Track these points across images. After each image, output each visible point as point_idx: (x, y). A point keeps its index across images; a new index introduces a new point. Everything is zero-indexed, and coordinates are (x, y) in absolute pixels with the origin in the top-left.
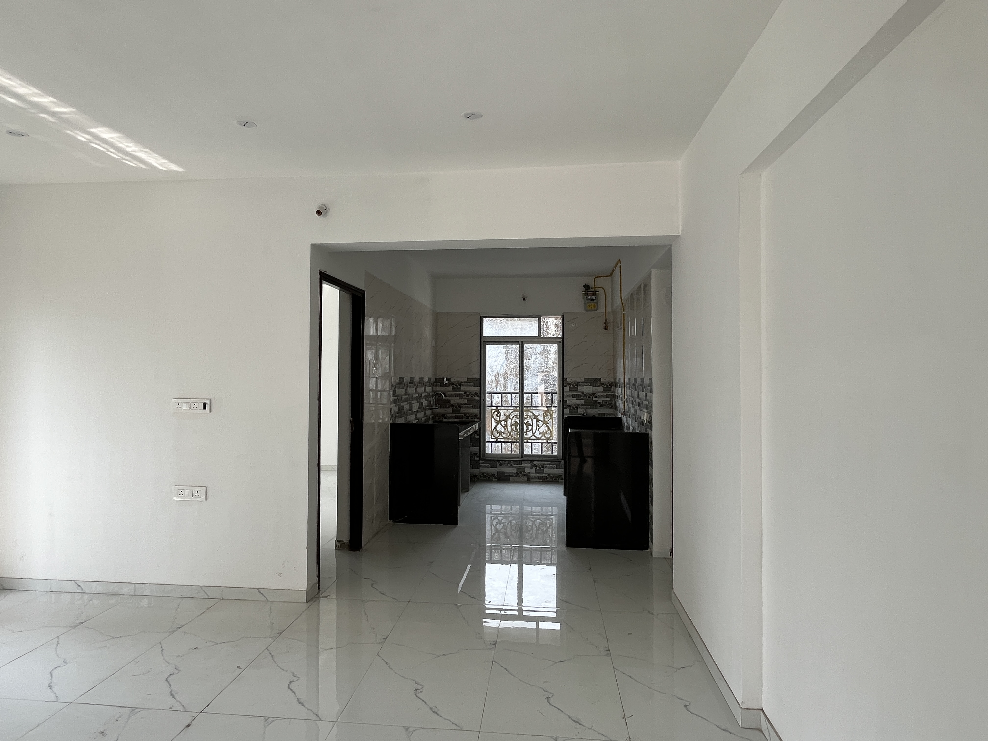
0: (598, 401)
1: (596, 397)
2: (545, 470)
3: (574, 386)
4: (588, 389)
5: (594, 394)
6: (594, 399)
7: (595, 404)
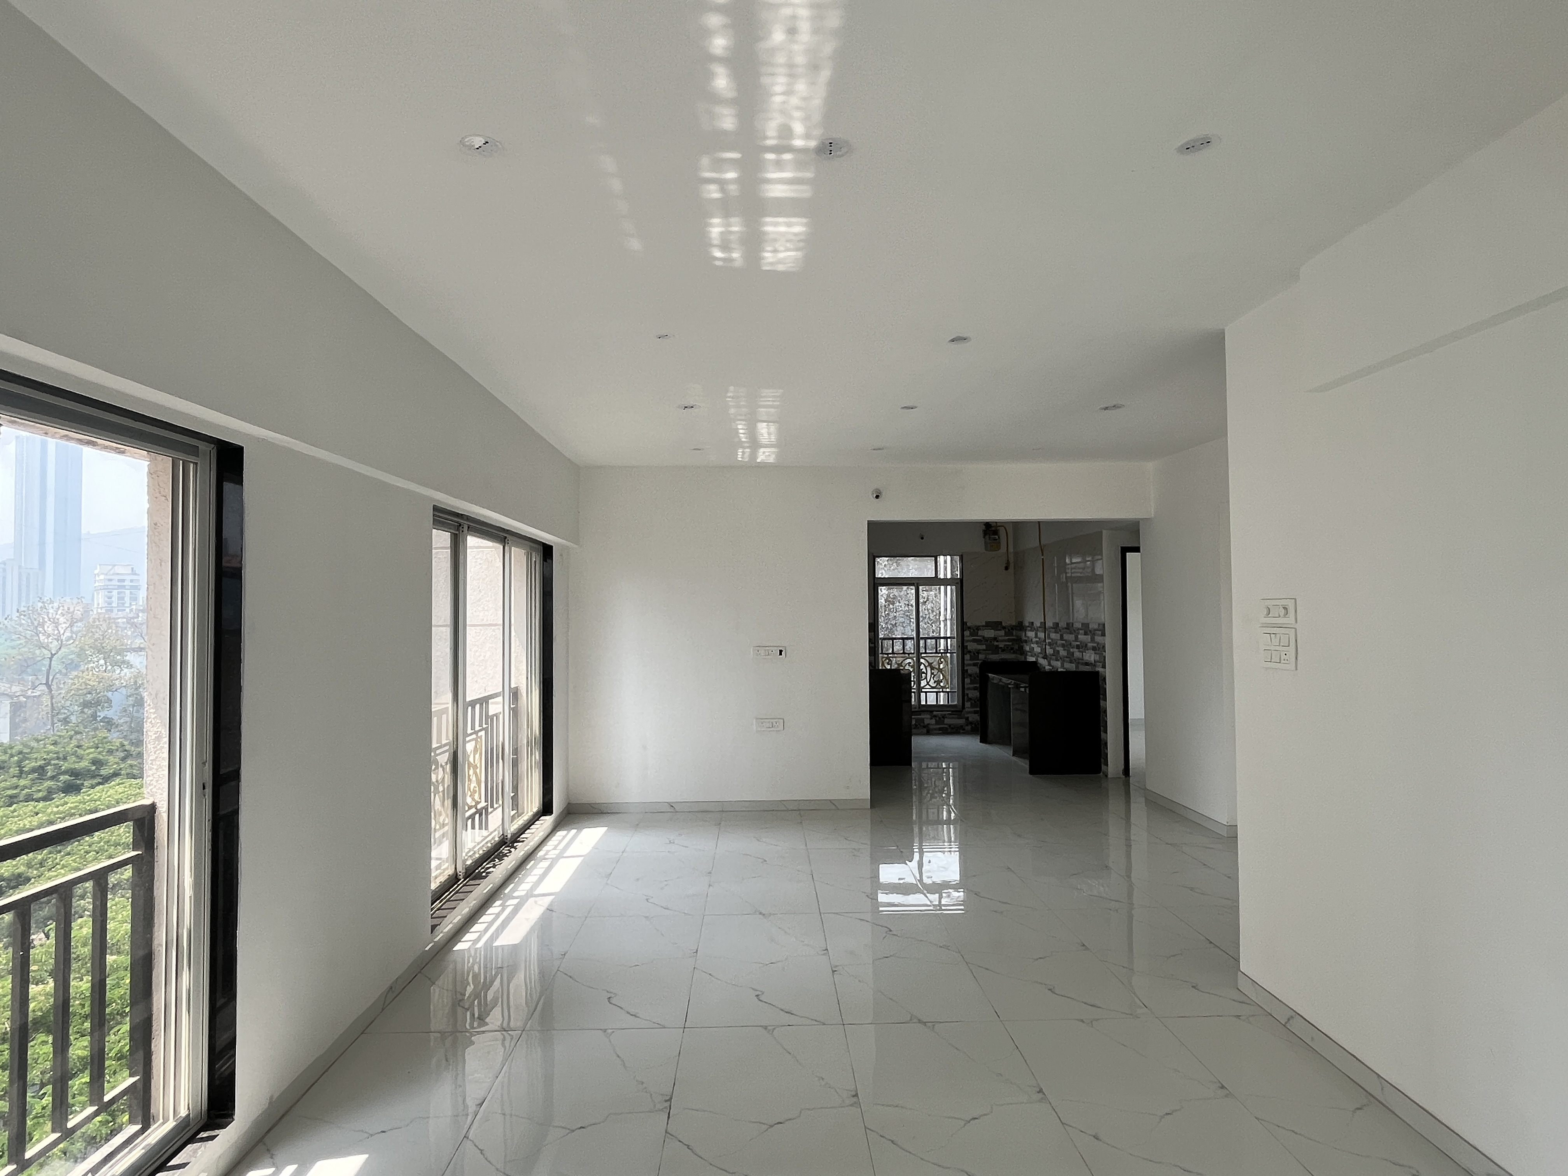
0: (1000, 646)
1: (997, 641)
2: (947, 721)
3: (975, 630)
4: (989, 633)
5: (995, 639)
6: (996, 643)
7: (996, 650)
